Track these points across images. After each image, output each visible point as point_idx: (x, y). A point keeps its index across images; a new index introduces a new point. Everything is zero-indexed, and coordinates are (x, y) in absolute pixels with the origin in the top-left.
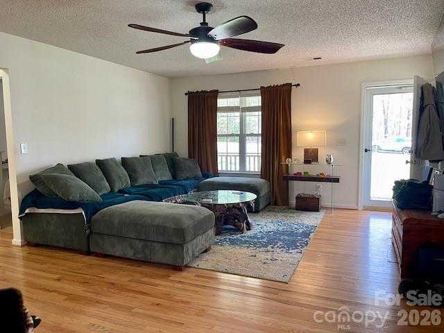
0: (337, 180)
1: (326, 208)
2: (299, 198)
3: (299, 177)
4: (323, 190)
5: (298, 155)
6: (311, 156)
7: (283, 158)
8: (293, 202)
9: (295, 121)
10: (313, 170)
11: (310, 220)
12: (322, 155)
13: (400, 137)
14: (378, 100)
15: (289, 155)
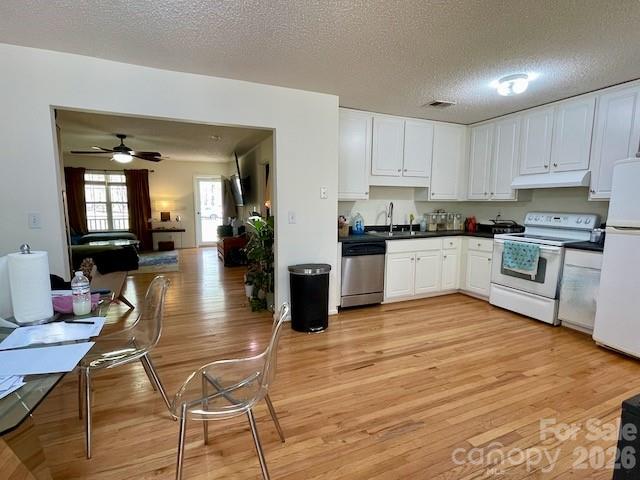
0: (184, 231)
1: (179, 249)
2: (160, 244)
3: (159, 230)
4: (175, 238)
5: (156, 216)
6: (165, 217)
7: (145, 218)
8: (156, 247)
9: (153, 194)
10: (167, 225)
11: (171, 254)
12: (173, 216)
13: (208, 206)
14: (202, 184)
15: (150, 216)
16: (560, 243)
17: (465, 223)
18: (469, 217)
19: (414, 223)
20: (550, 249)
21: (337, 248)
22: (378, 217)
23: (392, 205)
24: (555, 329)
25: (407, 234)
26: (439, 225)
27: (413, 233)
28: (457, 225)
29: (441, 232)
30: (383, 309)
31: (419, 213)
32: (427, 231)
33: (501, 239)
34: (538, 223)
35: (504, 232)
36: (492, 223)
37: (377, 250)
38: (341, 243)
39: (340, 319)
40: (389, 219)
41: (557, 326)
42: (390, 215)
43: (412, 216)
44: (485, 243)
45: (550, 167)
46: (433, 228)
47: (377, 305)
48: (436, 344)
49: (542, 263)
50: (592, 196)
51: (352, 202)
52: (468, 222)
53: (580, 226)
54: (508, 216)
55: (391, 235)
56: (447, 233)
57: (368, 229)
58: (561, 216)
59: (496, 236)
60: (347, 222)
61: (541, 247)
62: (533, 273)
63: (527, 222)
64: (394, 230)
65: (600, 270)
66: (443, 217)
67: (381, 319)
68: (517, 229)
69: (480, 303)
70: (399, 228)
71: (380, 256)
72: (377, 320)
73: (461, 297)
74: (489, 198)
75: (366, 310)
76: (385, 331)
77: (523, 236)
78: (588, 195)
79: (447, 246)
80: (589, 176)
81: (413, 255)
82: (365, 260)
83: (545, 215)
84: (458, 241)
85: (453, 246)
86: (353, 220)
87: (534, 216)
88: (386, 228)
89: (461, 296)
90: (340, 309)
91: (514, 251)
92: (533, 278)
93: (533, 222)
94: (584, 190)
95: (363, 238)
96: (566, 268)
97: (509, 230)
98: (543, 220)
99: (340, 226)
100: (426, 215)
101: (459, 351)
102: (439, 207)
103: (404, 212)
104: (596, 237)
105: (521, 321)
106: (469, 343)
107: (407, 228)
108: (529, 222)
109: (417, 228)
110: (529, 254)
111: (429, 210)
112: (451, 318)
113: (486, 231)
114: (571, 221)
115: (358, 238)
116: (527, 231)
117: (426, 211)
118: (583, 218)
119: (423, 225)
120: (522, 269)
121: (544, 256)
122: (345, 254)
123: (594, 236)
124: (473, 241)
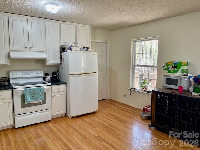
20: (47, 88)
34: (18, 76)
83: (21, 72)
87: (15, 73)
91: (31, 93)
92: (42, 103)
96: (53, 94)
98: (20, 74)
104: (49, 79)
108: (13, 77)
110: (40, 92)
114: (34, 74)
118: (39, 72)
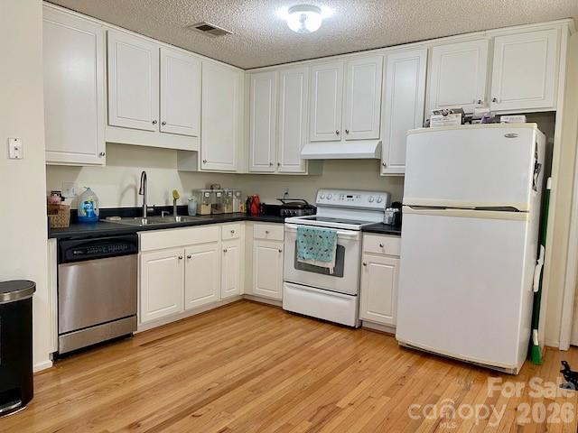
16: (358, 227)
17: (247, 203)
18: (250, 195)
19: (179, 203)
20: (348, 234)
21: (47, 250)
22: (122, 195)
23: (144, 176)
24: (357, 333)
25: (170, 220)
26: (215, 207)
27: (178, 219)
28: (237, 206)
29: (218, 217)
30: (136, 342)
31: (185, 190)
32: (198, 215)
33: (294, 223)
34: (331, 202)
35: (294, 215)
36: (280, 204)
37: (123, 247)
38: (54, 241)
39: (57, 377)
40: (140, 198)
41: (360, 329)
42: (143, 191)
43: (175, 193)
44: (275, 229)
45: (341, 134)
46: (206, 210)
47: (126, 338)
48: (224, 387)
49: (340, 251)
50: (384, 171)
51: (76, 168)
52: (250, 201)
53: (373, 205)
54: (297, 194)
55: (144, 222)
56: (226, 217)
57: (106, 213)
58: (354, 194)
59: (287, 220)
60: (67, 202)
61: (339, 232)
62: (331, 265)
63: (319, 201)
64: (149, 214)
65: (399, 257)
66: (219, 195)
67: (135, 362)
68: (309, 210)
69: (271, 311)
70: (157, 211)
71: (129, 258)
72: (127, 365)
73: (248, 305)
74: (275, 170)
75: (107, 351)
76: (142, 383)
77: (315, 219)
78: (379, 170)
79: (227, 235)
80: (380, 147)
81: (180, 252)
82: (101, 267)
83: (339, 193)
84: (239, 228)
85: (235, 235)
86: (78, 198)
87: (326, 194)
88: (137, 212)
89: (247, 303)
90: (57, 357)
91: (309, 238)
92: (332, 271)
93: (325, 202)
94: (376, 163)
95: (98, 229)
96: (364, 255)
97: (300, 211)
98: (335, 198)
99: (53, 209)
100: (196, 192)
101: (256, 391)
102: (213, 181)
103: (164, 187)
105: (323, 328)
106: (267, 374)
107: (169, 210)
108: (321, 202)
109: (183, 210)
110: (326, 241)
111: (200, 185)
112: (236, 339)
113: (274, 214)
114: (363, 200)
115: (89, 229)
116: (319, 213)
117: (195, 187)
118: (375, 196)
119: (192, 206)
120: (319, 260)
121: (342, 243)
122: (63, 258)
123: (387, 216)
124: (260, 228)
